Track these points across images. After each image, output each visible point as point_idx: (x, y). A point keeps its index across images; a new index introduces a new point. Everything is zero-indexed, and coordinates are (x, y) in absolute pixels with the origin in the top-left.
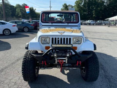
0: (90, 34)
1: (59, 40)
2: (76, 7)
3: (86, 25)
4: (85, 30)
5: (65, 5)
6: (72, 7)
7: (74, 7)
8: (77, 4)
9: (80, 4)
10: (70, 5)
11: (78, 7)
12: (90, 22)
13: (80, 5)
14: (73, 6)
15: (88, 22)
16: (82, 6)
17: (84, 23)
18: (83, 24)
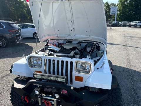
0: (132, 39)
1: (55, 63)
2: (120, 6)
3: (131, 27)
4: (127, 34)
5: (107, 3)
6: (115, 6)
7: (118, 6)
8: (121, 3)
9: (125, 1)
10: (112, 3)
11: (122, 6)
12: (135, 24)
13: (125, 3)
14: (117, 4)
15: (133, 23)
16: (128, 4)
17: (128, 24)
18: (126, 26)
